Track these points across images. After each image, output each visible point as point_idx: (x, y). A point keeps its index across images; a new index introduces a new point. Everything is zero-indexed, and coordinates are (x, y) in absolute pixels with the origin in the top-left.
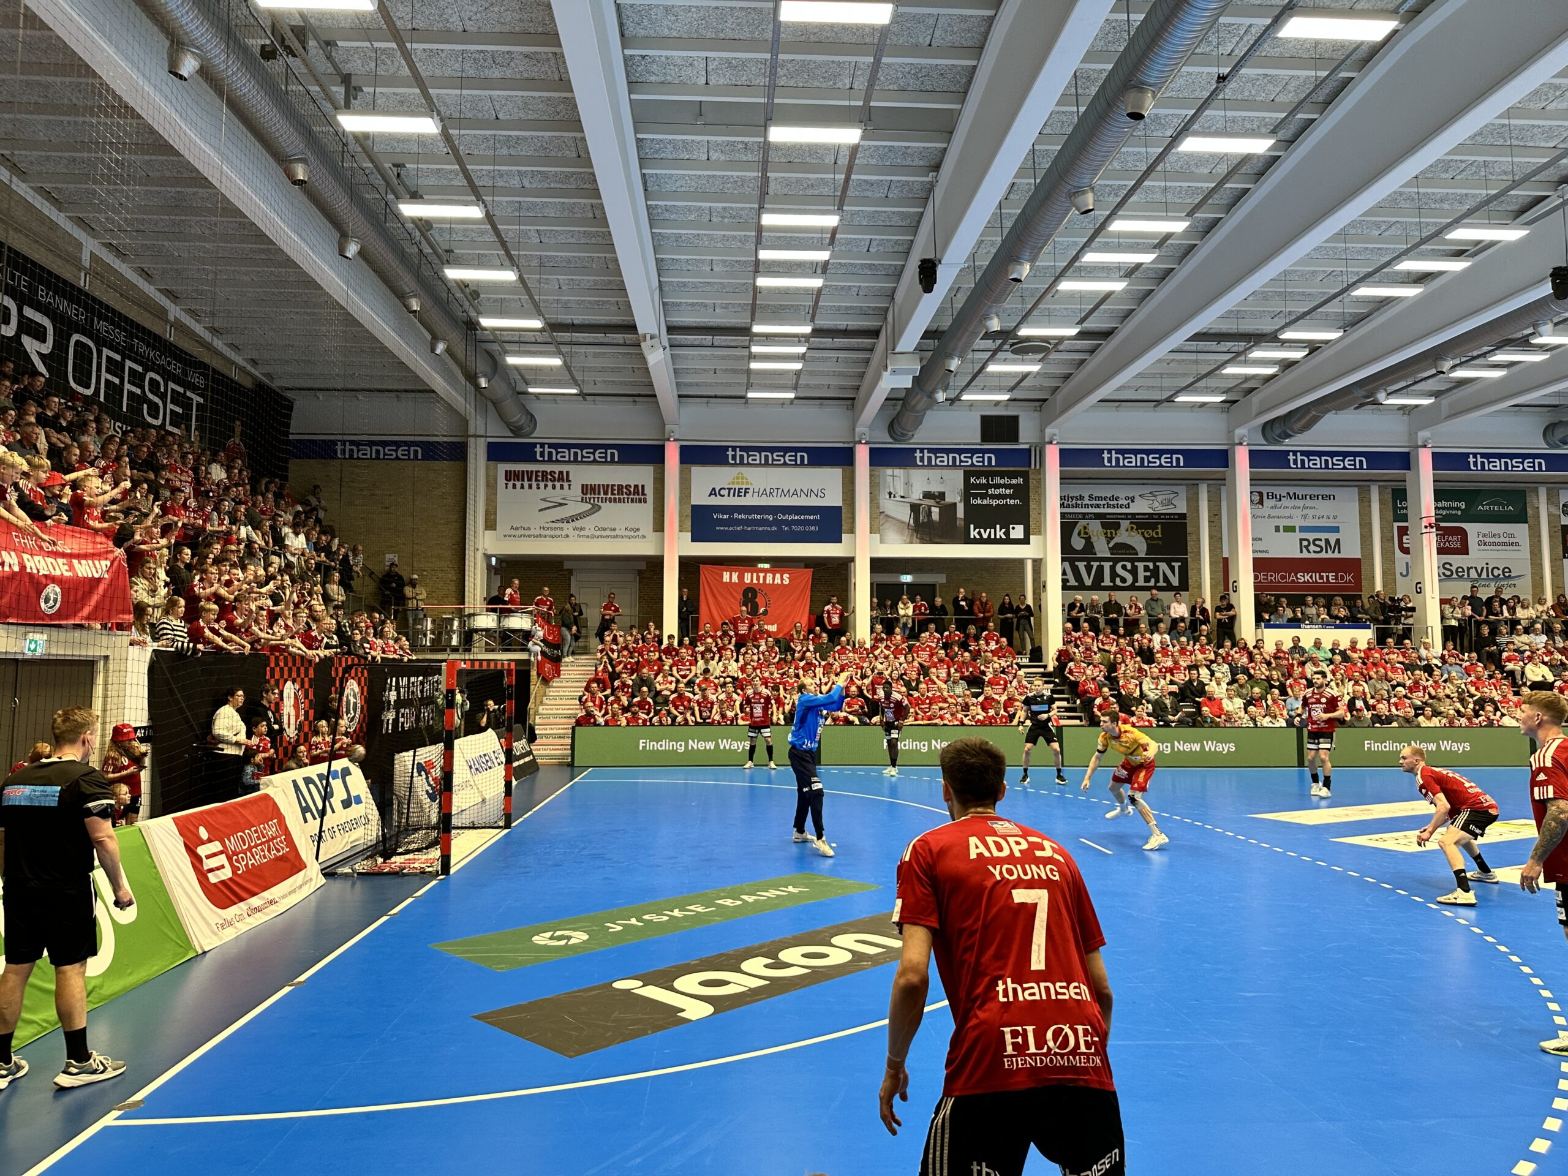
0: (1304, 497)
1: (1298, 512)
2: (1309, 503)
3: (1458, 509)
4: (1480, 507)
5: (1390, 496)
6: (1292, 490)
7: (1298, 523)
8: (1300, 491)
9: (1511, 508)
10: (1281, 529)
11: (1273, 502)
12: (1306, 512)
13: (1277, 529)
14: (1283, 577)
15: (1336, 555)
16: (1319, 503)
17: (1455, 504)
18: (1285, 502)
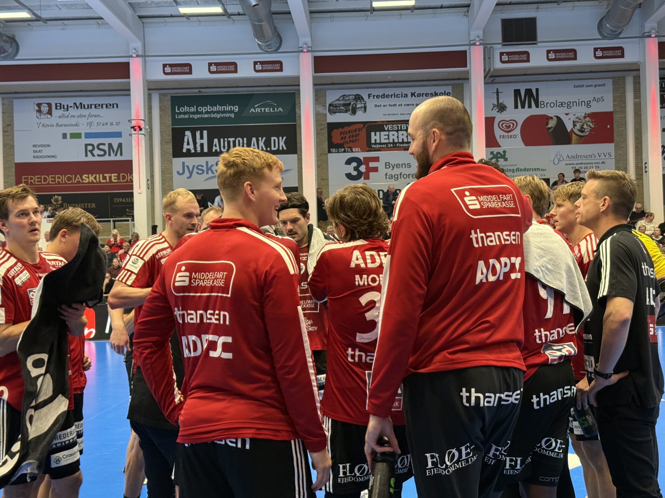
0: (90, 106)
1: (84, 121)
2: (93, 111)
3: (231, 112)
4: (252, 110)
5: (169, 103)
6: (78, 101)
7: (83, 130)
8: (86, 101)
9: (280, 109)
10: (68, 136)
11: (61, 112)
12: (91, 119)
13: (64, 136)
14: (69, 179)
15: (119, 158)
16: (103, 112)
17: (228, 108)
18: (72, 111)
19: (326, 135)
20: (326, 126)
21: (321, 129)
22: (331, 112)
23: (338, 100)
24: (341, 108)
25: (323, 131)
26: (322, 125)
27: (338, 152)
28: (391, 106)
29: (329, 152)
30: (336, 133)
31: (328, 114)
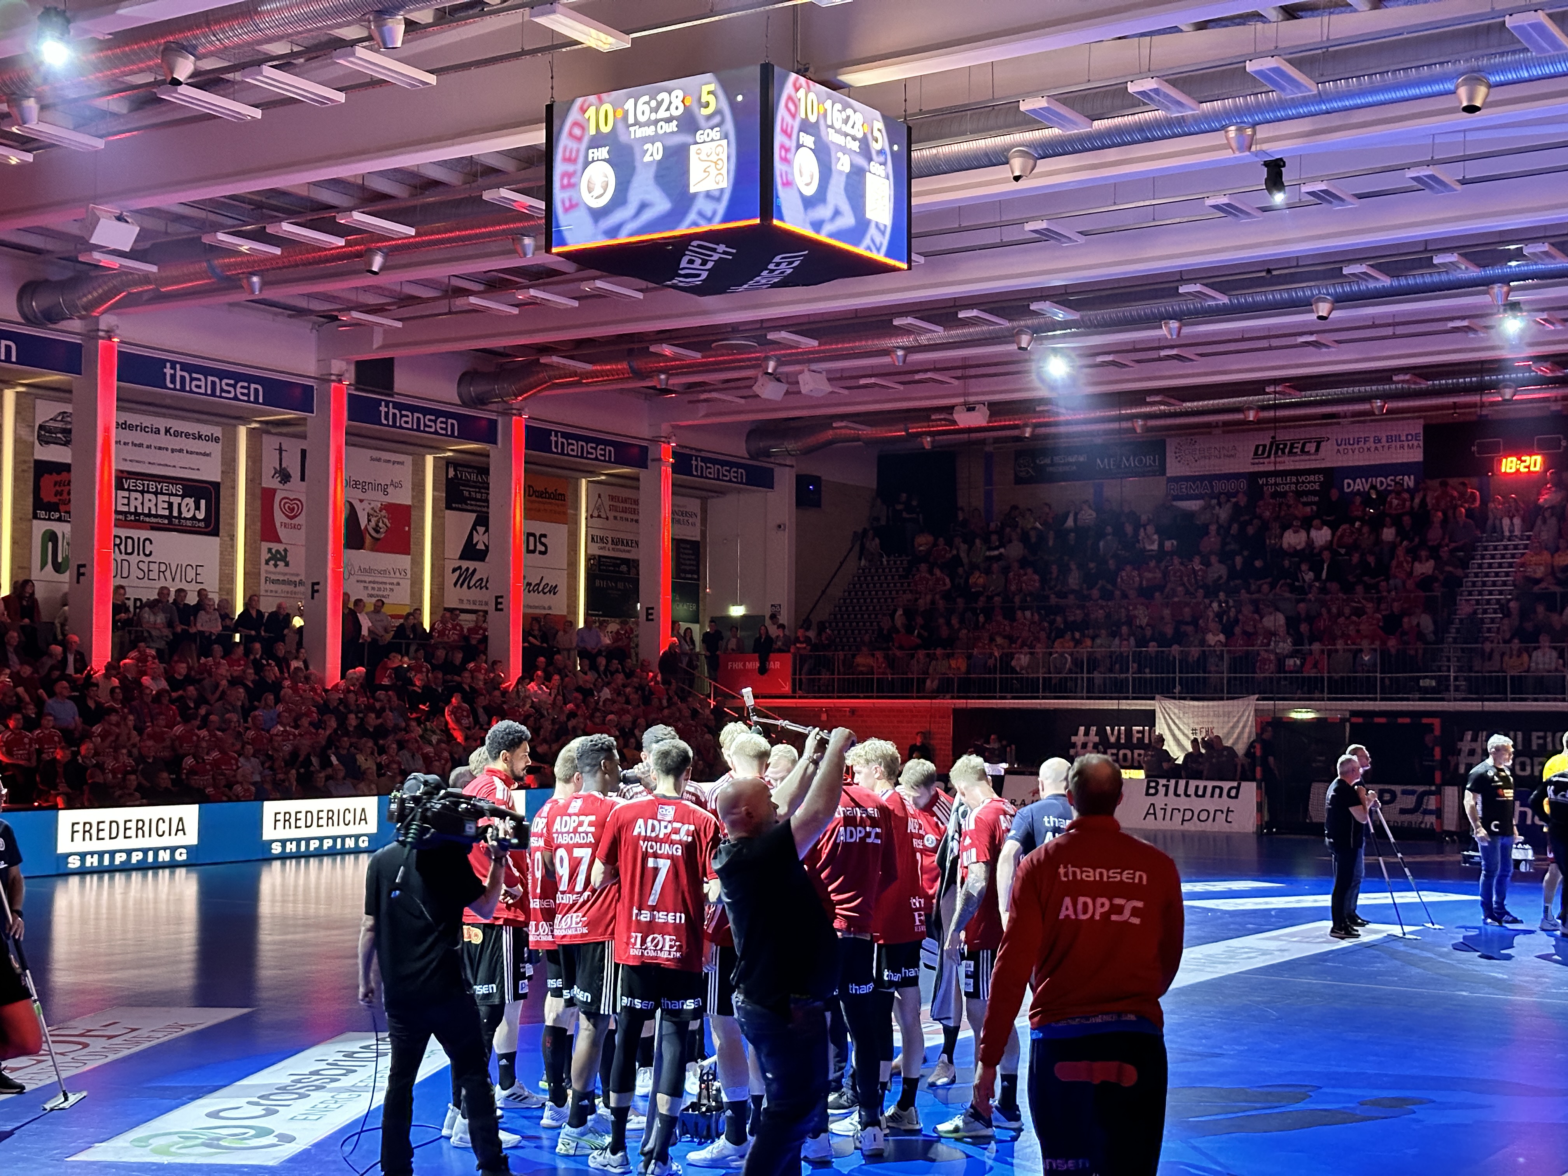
19: (32, 484)
20: (32, 465)
21: (23, 471)
22: (43, 441)
23: (54, 419)
24: (59, 435)
25: (26, 475)
26: (25, 462)
27: (49, 519)
28: (135, 445)
29: (35, 517)
30: (48, 481)
31: (37, 442)
